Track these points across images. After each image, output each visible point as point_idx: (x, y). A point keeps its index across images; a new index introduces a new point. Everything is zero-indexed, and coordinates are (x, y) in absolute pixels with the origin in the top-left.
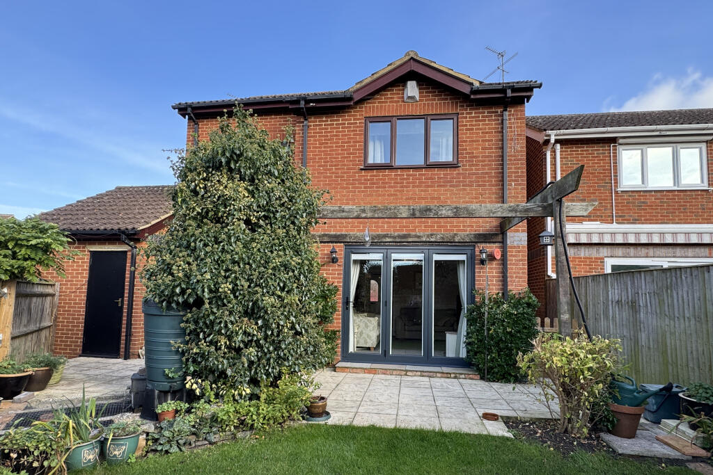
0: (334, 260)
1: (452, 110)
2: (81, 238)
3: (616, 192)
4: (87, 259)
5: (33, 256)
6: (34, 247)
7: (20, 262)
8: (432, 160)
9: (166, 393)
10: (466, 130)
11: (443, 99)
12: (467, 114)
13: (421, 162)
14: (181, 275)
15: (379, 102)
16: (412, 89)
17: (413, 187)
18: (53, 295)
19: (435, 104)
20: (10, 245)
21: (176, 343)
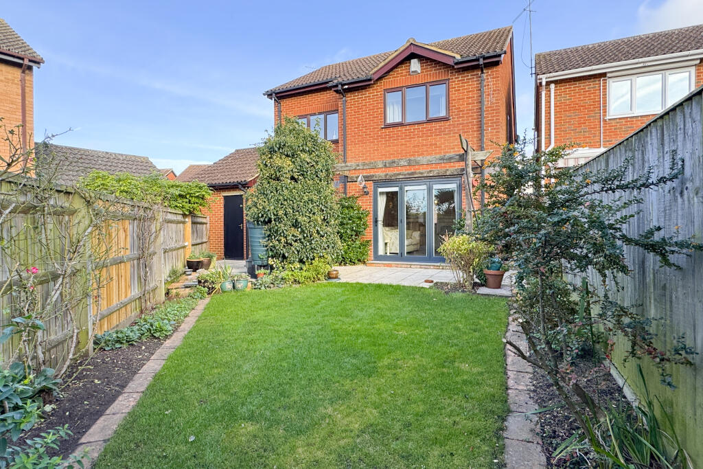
0: (366, 193)
1: (445, 76)
2: (217, 188)
3: (605, 121)
4: (222, 201)
5: (197, 201)
6: (197, 197)
7: (193, 205)
8: (432, 116)
9: (261, 266)
10: (455, 91)
11: (438, 70)
12: (456, 78)
13: (423, 118)
14: (261, 208)
15: (393, 77)
16: (415, 65)
17: (418, 137)
18: (206, 224)
19: (433, 74)
20: (188, 196)
21: (263, 242)
